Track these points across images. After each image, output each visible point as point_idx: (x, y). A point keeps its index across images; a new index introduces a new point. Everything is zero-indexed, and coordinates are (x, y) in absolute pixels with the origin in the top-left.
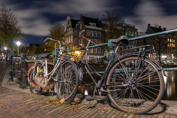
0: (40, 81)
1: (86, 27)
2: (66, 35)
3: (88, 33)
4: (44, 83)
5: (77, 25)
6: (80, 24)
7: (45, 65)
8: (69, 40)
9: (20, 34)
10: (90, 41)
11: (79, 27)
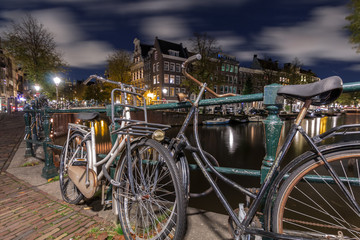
0: (78, 177)
1: (165, 56)
2: (133, 68)
3: (167, 66)
4: (88, 186)
5: (150, 52)
6: (155, 52)
7: (90, 138)
8: (138, 77)
9: (60, 64)
10: (203, 86)
11: (152, 55)
